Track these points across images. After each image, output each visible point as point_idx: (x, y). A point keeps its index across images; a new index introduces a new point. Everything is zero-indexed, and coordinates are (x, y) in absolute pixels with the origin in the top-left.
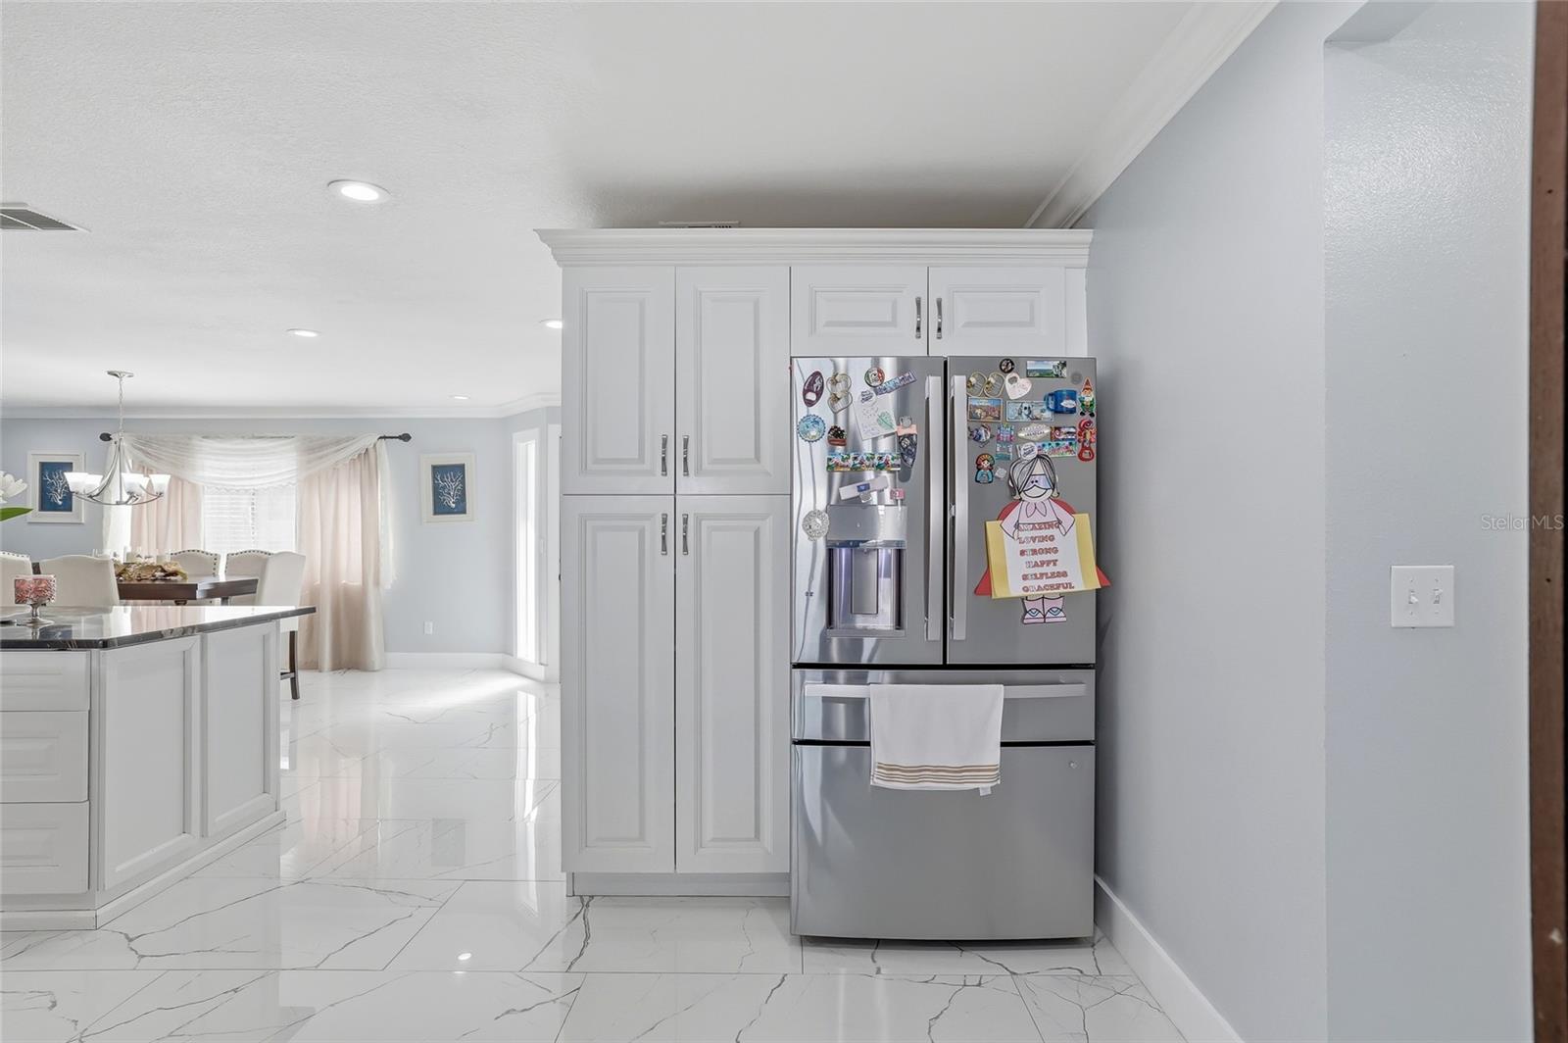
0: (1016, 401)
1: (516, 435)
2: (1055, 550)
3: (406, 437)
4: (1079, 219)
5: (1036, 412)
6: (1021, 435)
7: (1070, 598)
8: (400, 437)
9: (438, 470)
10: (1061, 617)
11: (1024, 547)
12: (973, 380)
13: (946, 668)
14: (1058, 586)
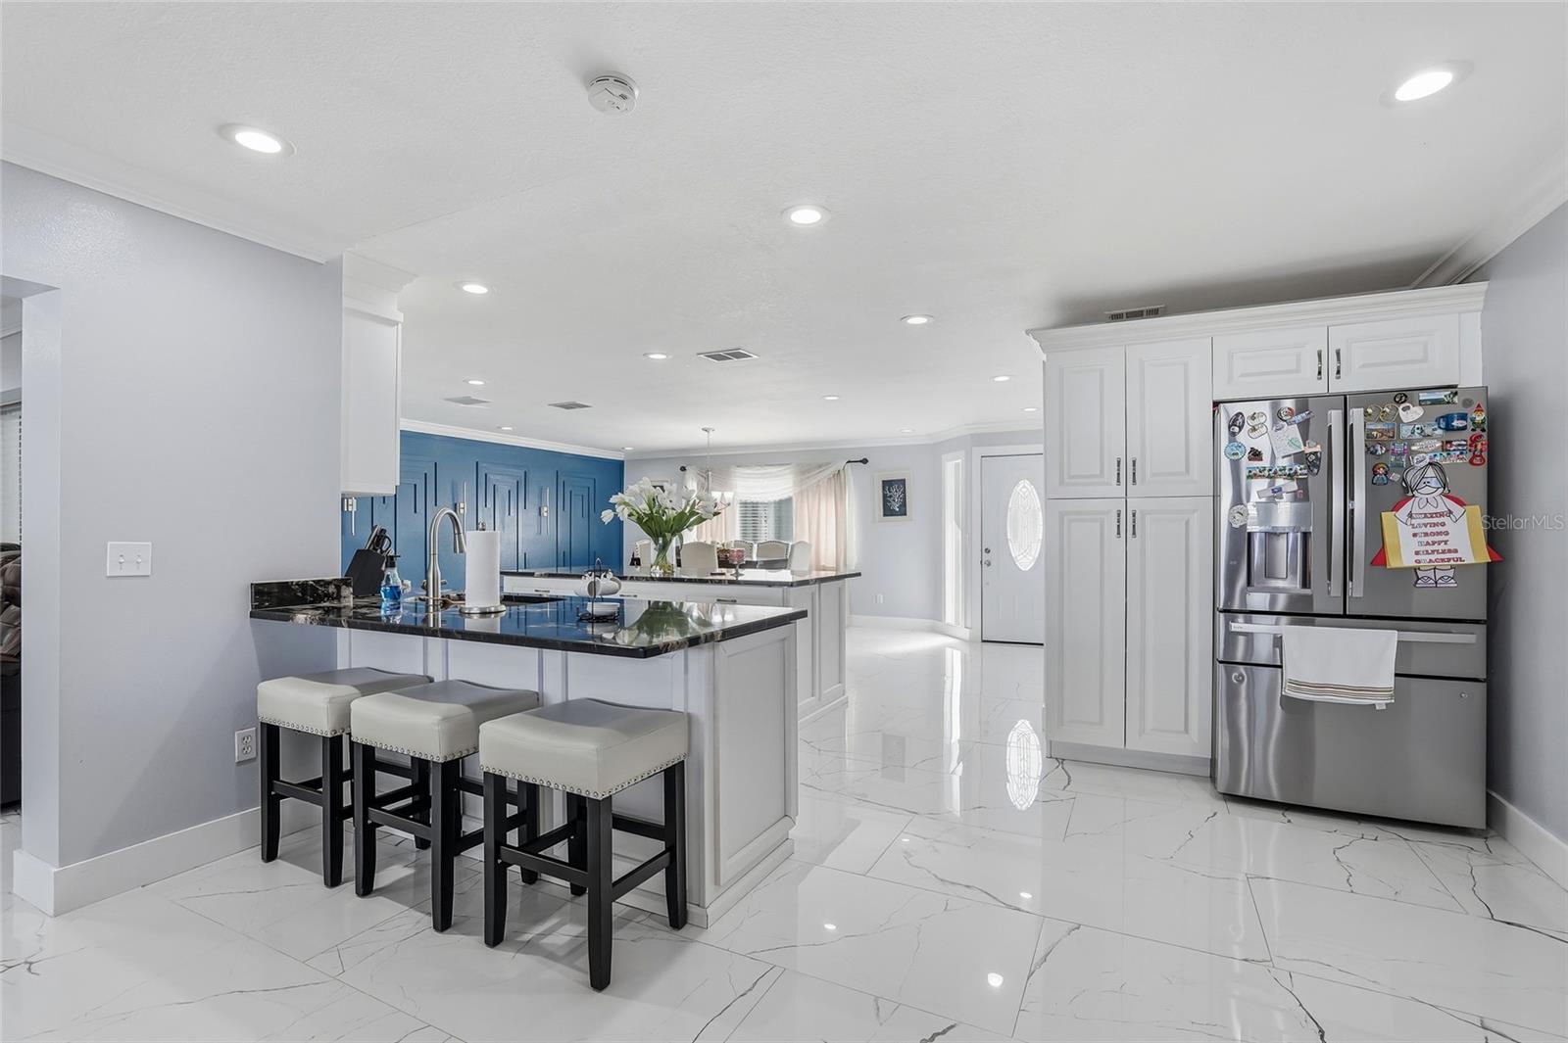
0: (1409, 424)
1: (944, 457)
2: (1447, 533)
3: (865, 461)
4: (1469, 276)
5: (1428, 431)
6: (1413, 448)
7: (1461, 570)
8: (861, 461)
9: (887, 484)
10: (1452, 583)
11: (1416, 531)
12: (1370, 411)
13: (1345, 617)
14: (1449, 560)
